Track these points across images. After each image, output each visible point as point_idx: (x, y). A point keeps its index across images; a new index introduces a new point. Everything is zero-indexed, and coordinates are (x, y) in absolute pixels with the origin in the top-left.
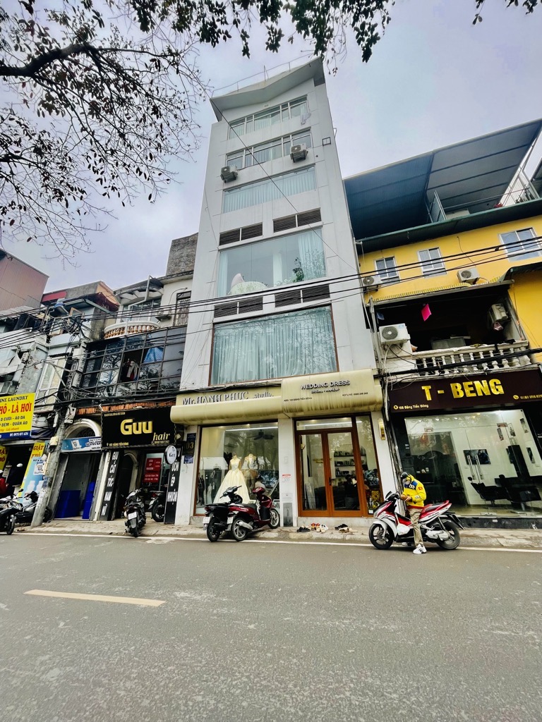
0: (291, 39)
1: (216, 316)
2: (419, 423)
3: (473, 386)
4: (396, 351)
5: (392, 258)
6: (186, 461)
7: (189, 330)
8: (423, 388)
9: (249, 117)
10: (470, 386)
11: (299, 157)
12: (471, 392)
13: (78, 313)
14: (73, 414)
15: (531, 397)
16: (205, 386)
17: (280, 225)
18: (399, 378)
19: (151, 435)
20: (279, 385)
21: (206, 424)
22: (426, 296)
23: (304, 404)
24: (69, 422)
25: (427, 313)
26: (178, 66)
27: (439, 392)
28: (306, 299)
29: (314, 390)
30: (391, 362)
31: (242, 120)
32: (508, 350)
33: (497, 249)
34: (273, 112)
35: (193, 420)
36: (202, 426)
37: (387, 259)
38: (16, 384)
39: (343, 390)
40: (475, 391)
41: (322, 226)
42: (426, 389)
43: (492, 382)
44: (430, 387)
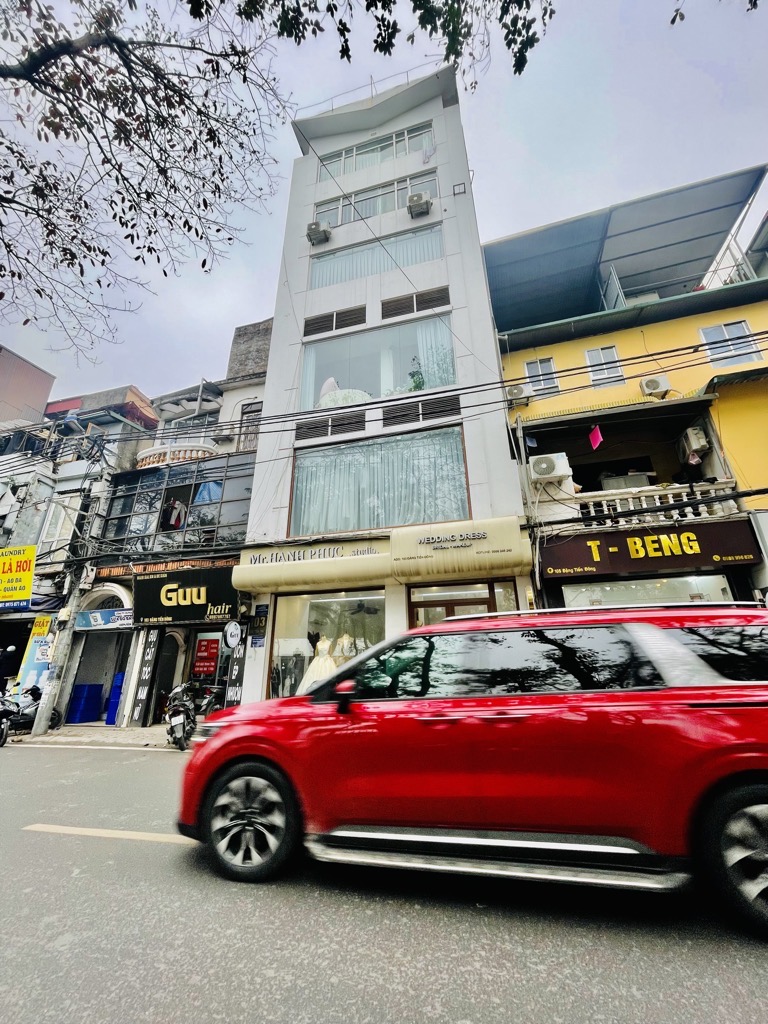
0: (411, 38)
1: (298, 437)
2: (582, 592)
3: (658, 541)
4: (552, 491)
5: (549, 360)
6: (254, 644)
7: (259, 457)
8: (589, 543)
9: (349, 151)
10: (654, 542)
11: (419, 211)
12: (656, 550)
13: (99, 430)
15: (737, 558)
16: (282, 537)
17: (391, 308)
18: (555, 530)
19: (205, 606)
20: (387, 538)
21: (283, 591)
22: (596, 414)
23: (422, 564)
25: (599, 440)
26: (245, 70)
27: (611, 549)
28: (427, 415)
29: (436, 545)
30: (545, 506)
31: (338, 155)
32: (708, 492)
33: (696, 349)
34: (384, 143)
35: (265, 586)
36: (277, 595)
37: (542, 361)
38: (8, 532)
39: (478, 546)
40: (660, 549)
41: (451, 312)
42: (593, 544)
43: (684, 537)
44: (598, 543)
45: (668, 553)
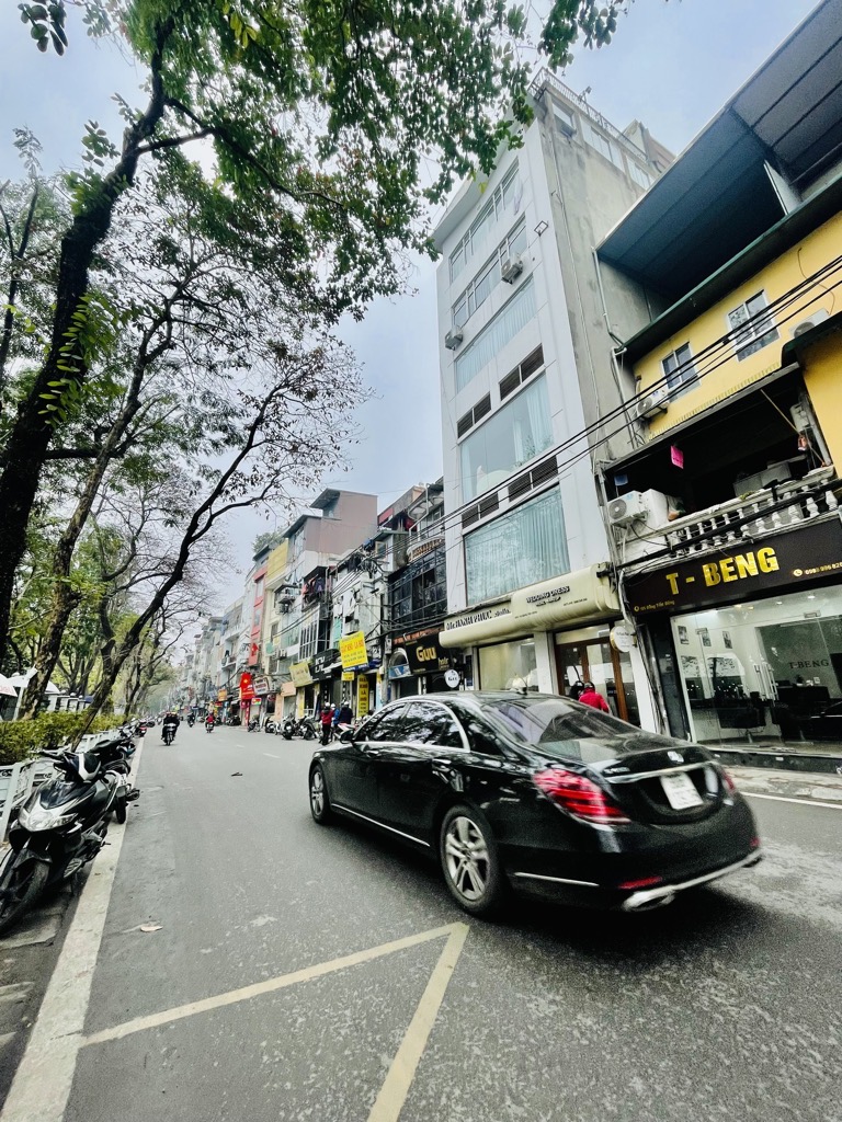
1: (464, 527)
3: (734, 564)
4: (639, 528)
5: (686, 346)
6: (468, 684)
7: (447, 546)
8: (668, 577)
9: (466, 237)
10: (729, 565)
11: (514, 274)
12: (731, 574)
14: (390, 644)
15: (822, 569)
16: (464, 608)
17: (507, 386)
18: (637, 569)
19: (436, 660)
20: (508, 601)
21: (480, 645)
23: (532, 618)
24: (389, 652)
28: (536, 482)
29: (538, 602)
31: (460, 246)
32: (799, 490)
34: (488, 209)
35: (469, 641)
36: (478, 647)
37: (678, 352)
38: (357, 622)
39: (566, 598)
40: (736, 572)
41: (544, 371)
42: (672, 578)
43: (761, 553)
44: (676, 575)
45: (743, 576)
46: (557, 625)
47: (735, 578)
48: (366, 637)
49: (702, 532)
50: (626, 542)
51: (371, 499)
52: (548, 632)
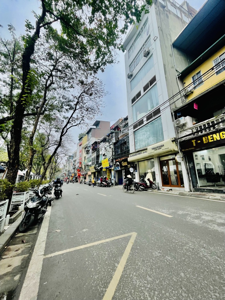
1: (134, 129)
4: (184, 127)
5: (200, 72)
6: (136, 172)
7: (129, 135)
8: (192, 141)
9: (133, 44)
10: (211, 137)
11: (147, 54)
12: (211, 140)
14: (115, 161)
16: (134, 151)
17: (145, 88)
18: (183, 139)
19: (127, 165)
20: (147, 149)
21: (139, 161)
23: (153, 154)
24: (114, 163)
28: (154, 116)
33: (213, 69)
34: (139, 34)
35: (136, 160)
36: (138, 162)
37: (197, 74)
38: (106, 156)
40: (213, 139)
41: (156, 83)
42: (194, 141)
43: (221, 133)
45: (215, 140)
46: (160, 155)
47: (213, 141)
48: (108, 160)
49: (203, 128)
50: (180, 132)
51: (109, 123)
52: (158, 157)
